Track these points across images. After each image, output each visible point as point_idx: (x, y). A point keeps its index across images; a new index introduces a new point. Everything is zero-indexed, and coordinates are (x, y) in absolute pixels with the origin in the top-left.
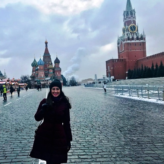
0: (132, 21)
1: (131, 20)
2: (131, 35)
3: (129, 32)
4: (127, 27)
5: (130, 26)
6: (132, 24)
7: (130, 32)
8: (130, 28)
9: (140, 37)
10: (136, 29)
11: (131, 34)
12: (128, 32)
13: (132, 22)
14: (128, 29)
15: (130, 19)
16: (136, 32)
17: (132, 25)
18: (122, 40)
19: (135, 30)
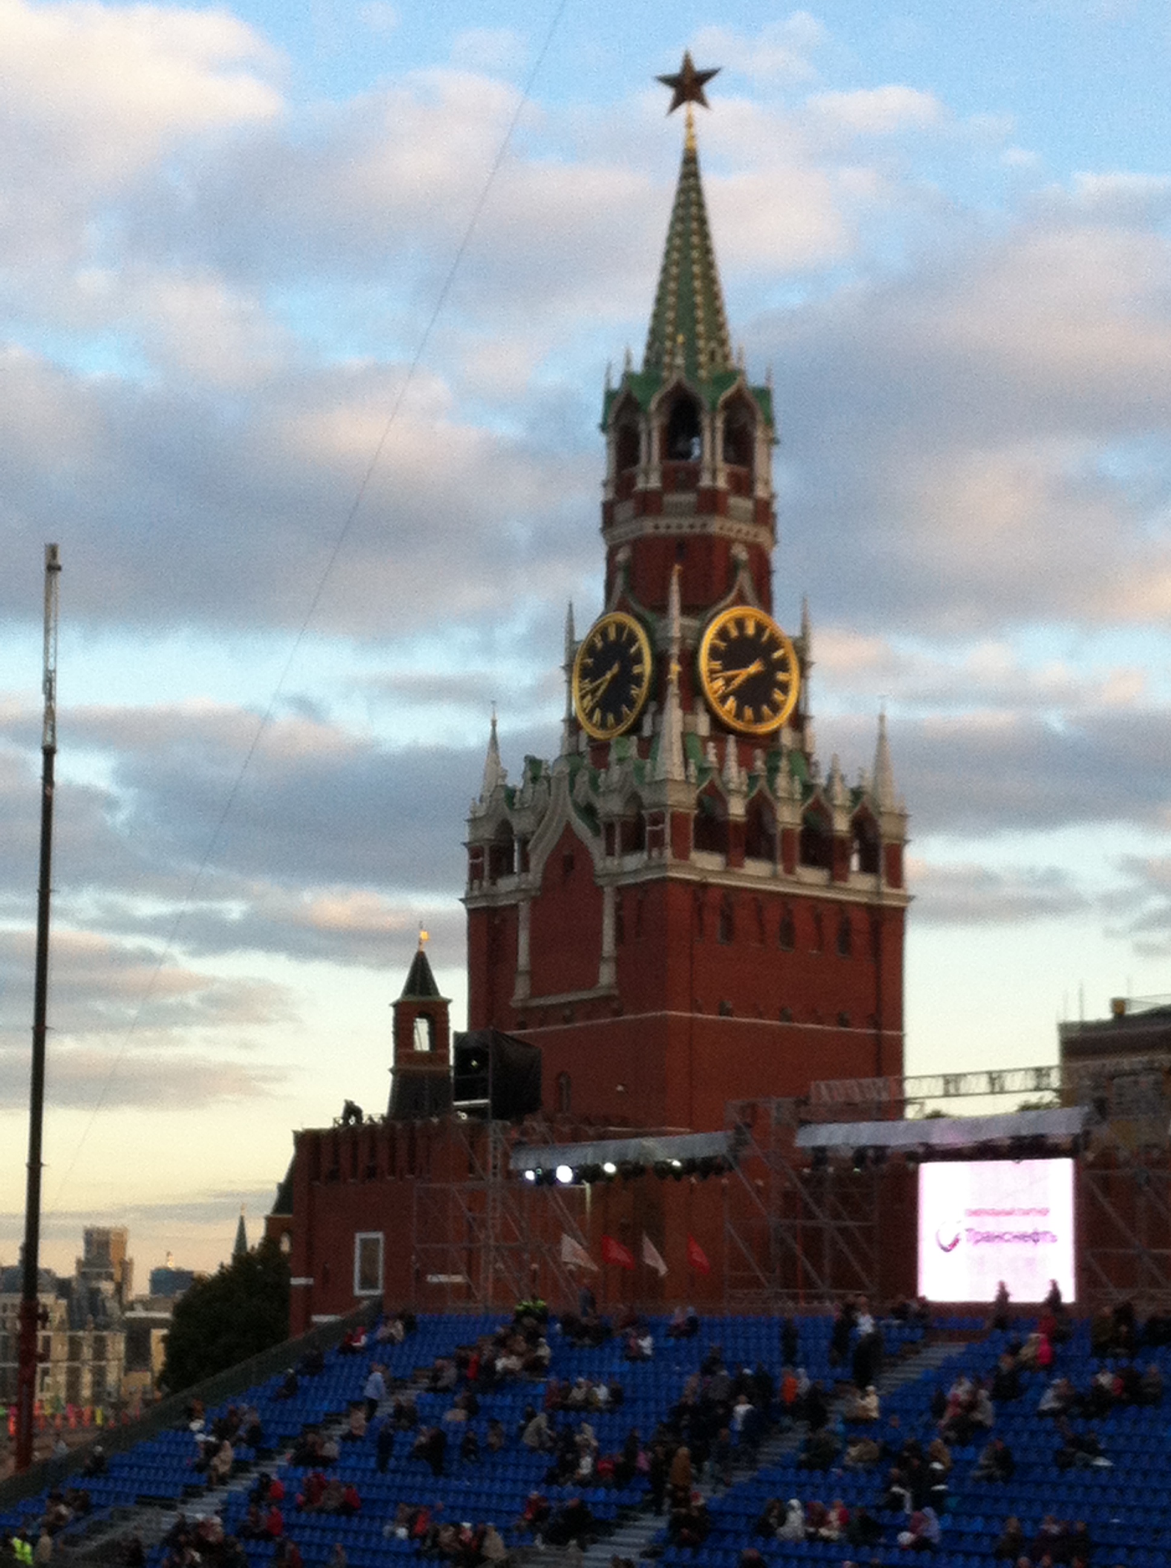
0: (741, 553)
1: (728, 543)
2: (734, 774)
3: (703, 725)
4: (676, 623)
5: (723, 634)
6: (741, 600)
7: (717, 724)
8: (714, 653)
9: (841, 824)
10: (784, 688)
11: (745, 762)
12: (688, 706)
13: (744, 579)
14: (689, 659)
15: (716, 526)
16: (787, 738)
17: (740, 623)
18: (588, 812)
19: (776, 708)
